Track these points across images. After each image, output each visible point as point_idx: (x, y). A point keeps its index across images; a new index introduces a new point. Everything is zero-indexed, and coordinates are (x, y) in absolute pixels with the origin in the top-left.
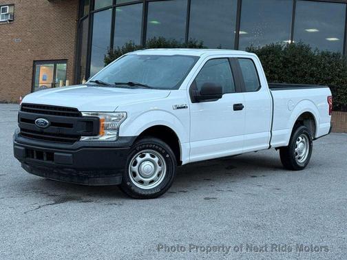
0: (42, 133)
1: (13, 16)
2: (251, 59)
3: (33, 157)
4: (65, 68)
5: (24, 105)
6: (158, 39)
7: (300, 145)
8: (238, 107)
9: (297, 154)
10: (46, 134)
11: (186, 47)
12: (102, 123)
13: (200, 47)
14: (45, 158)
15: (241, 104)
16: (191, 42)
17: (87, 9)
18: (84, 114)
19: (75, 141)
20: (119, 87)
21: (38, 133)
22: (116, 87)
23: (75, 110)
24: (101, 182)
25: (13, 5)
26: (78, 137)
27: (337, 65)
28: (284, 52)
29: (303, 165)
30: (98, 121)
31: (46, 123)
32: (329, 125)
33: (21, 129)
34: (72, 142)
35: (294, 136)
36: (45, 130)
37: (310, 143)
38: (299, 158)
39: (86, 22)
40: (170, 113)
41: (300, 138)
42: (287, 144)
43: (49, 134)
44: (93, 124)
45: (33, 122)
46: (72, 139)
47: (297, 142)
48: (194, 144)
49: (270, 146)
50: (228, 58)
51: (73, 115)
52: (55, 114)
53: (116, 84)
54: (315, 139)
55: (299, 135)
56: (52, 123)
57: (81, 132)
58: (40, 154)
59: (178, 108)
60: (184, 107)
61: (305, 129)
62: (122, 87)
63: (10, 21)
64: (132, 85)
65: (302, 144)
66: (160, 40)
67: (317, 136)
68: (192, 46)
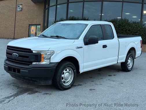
0: (15, 60)
1: (22, 9)
2: (110, 25)
3: (12, 71)
4: (40, 27)
5: (8, 46)
6: (72, 17)
7: (129, 61)
8: (105, 46)
9: (128, 65)
10: (17, 60)
11: (82, 20)
12: (42, 56)
13: (88, 20)
14: (17, 72)
15: (106, 45)
16: (84, 18)
17: (47, 6)
18: (34, 52)
19: (30, 64)
20: (52, 38)
21: (14, 60)
22: (51, 38)
23: (30, 50)
24: (42, 83)
25: (22, 5)
26: (31, 62)
27: (139, 27)
28: (119, 22)
29: (130, 70)
30: (41, 55)
31: (17, 56)
32: (140, 52)
33: (7, 58)
34: (29, 65)
35: (127, 58)
36: (16, 59)
37: (133, 60)
38: (129, 67)
39: (47, 11)
40: (75, 50)
41: (129, 58)
42: (124, 61)
43: (18, 61)
44: (38, 57)
45: (11, 54)
46: (28, 63)
47: (128, 60)
48: (85, 64)
49: (118, 62)
50: (100, 25)
51: (29, 52)
52: (21, 51)
53: (51, 36)
54: (135, 58)
55: (129, 57)
56: (19, 55)
57: (33, 60)
58: (14, 70)
59: (78, 48)
60: (81, 48)
61: (131, 54)
62: (53, 38)
63: (21, 10)
64: (58, 37)
65: (130, 61)
66: (73, 17)
67: (136, 57)
68: (84, 19)
